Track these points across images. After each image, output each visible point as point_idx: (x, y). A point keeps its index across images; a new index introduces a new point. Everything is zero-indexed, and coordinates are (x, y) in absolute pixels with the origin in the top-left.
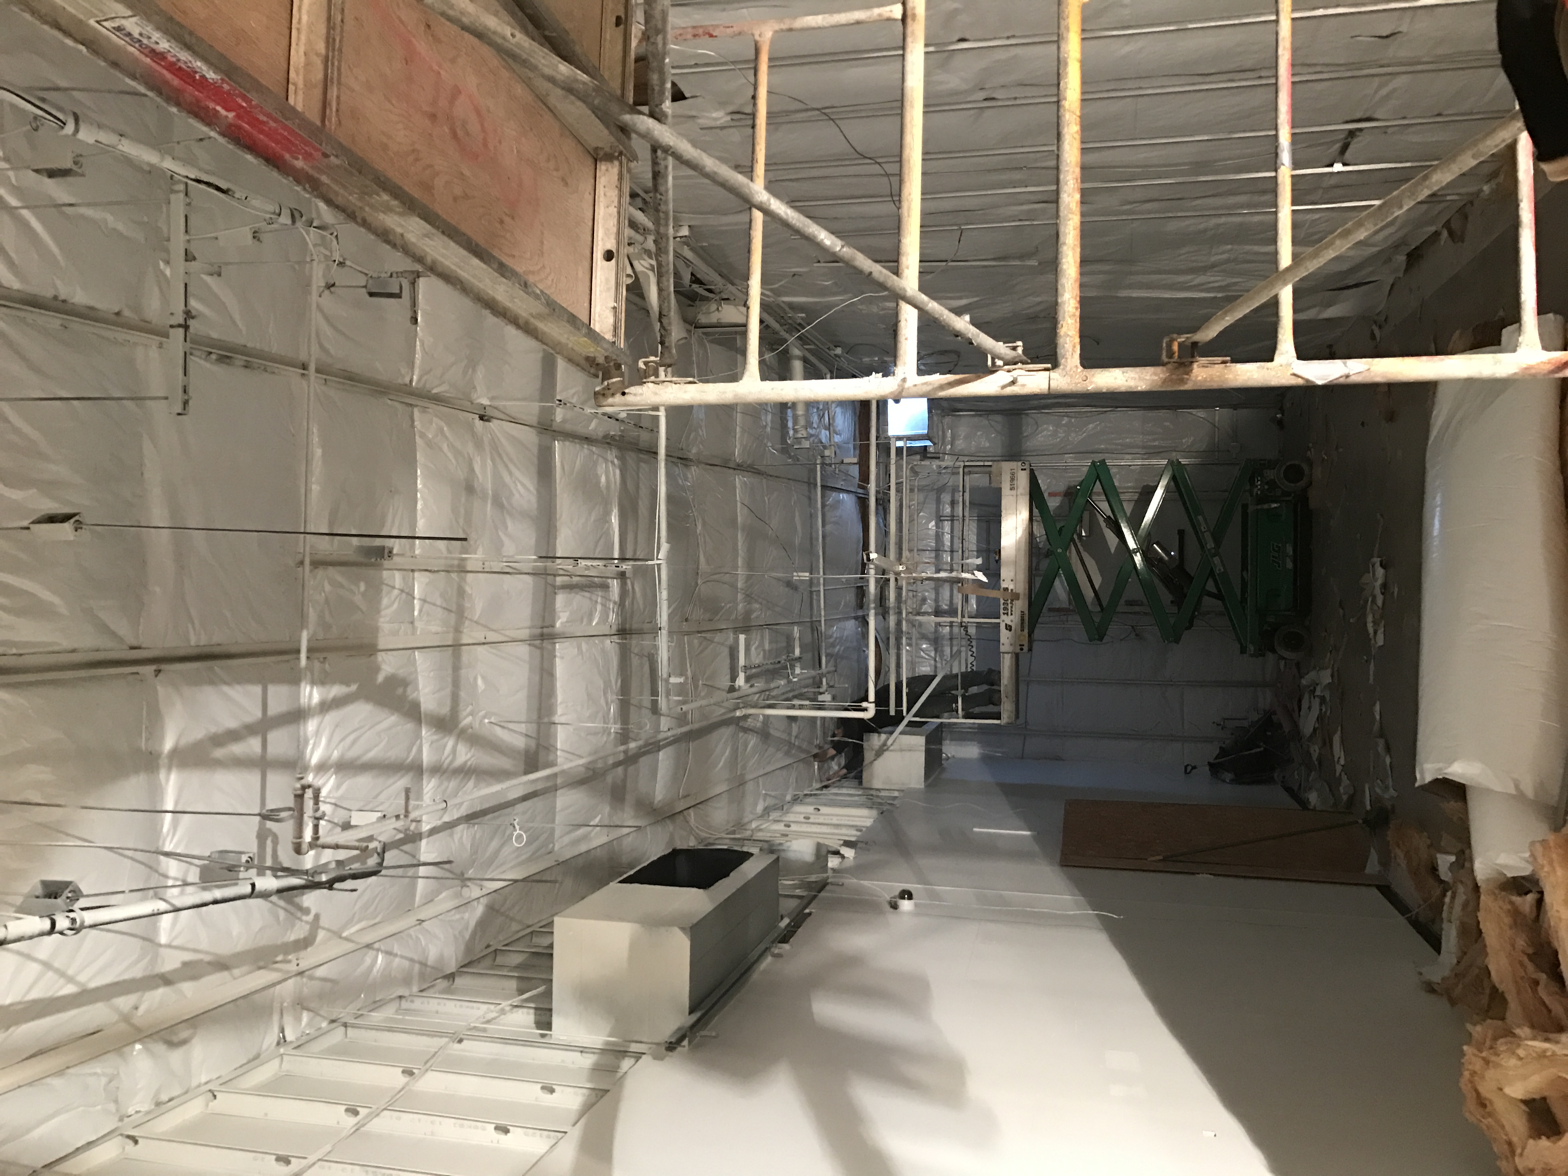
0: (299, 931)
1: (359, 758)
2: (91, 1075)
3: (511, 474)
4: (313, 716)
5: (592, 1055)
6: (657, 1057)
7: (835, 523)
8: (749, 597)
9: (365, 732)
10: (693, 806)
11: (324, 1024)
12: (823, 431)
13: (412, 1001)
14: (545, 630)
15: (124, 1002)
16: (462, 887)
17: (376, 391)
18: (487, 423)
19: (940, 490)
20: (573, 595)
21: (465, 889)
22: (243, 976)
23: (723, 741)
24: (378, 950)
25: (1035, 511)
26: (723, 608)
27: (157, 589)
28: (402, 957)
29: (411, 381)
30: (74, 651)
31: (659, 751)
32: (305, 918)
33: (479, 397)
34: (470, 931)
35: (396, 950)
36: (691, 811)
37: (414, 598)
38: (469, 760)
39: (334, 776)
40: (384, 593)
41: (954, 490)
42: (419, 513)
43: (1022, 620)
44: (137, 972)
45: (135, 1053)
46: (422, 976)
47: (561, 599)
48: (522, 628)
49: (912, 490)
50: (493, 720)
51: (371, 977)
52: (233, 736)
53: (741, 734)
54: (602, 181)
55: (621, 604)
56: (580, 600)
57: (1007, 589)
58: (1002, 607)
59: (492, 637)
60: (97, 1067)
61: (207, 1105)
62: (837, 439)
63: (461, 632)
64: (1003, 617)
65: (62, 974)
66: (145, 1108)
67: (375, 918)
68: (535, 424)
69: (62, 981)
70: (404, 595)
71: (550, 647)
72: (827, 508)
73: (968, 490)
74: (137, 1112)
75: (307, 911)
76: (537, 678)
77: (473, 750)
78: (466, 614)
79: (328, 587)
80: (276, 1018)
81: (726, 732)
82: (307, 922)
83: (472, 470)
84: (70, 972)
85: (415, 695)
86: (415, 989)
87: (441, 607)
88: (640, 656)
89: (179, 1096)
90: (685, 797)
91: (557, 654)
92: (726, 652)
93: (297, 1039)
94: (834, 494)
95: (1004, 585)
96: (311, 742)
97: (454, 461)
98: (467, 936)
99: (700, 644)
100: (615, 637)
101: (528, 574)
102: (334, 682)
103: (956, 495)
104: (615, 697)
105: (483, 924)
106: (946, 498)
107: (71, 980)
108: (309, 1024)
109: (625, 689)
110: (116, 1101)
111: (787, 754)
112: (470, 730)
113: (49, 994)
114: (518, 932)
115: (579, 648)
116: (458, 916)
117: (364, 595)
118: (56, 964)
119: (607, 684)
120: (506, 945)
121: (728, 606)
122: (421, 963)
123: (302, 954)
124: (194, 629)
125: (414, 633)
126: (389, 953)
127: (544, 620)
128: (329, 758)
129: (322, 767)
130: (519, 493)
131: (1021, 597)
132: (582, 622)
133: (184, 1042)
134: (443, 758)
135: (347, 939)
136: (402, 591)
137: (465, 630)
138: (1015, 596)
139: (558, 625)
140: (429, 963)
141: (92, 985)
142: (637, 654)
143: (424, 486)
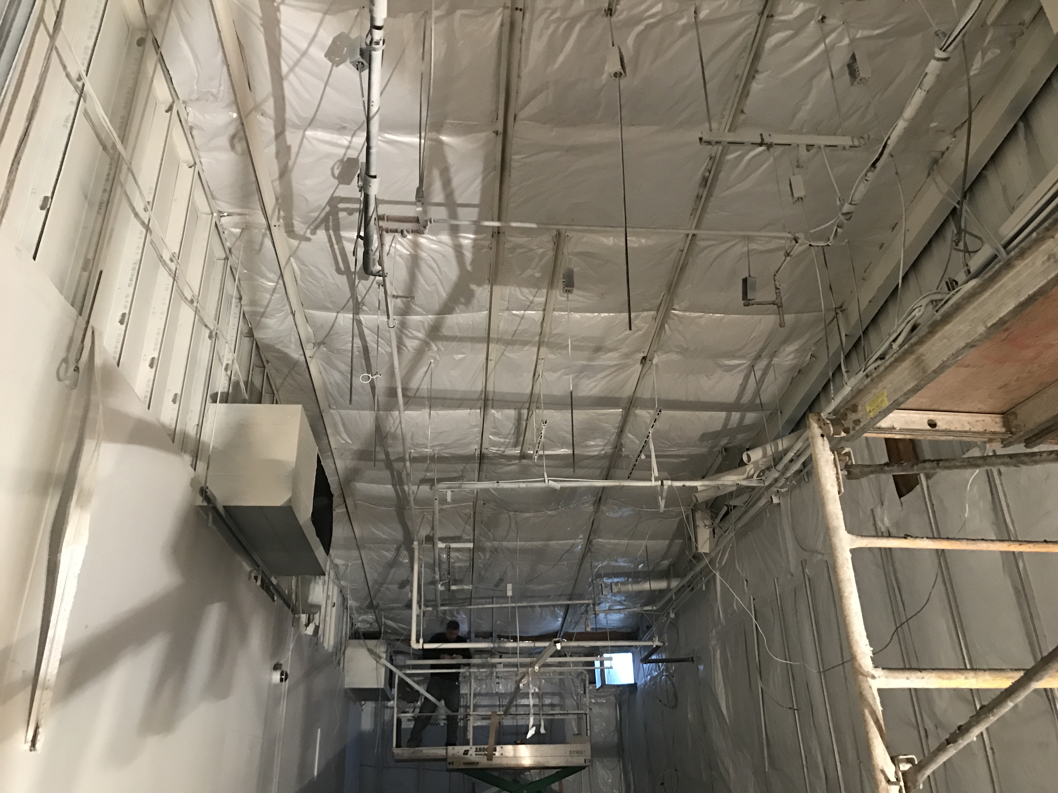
0: (299, 227)
1: (419, 270)
2: (220, 81)
3: (603, 378)
4: (452, 240)
5: (195, 432)
6: (193, 482)
7: (541, 614)
8: (495, 551)
9: (436, 274)
10: (348, 511)
11: (228, 244)
12: (608, 605)
13: (237, 306)
14: (490, 402)
15: (270, 107)
16: (314, 343)
17: (671, 285)
18: (640, 362)
19: (561, 695)
20: (513, 421)
21: (312, 345)
22: (274, 188)
23: (392, 532)
24: (277, 283)
25: (554, 771)
26: (490, 531)
27: (553, 134)
28: (270, 300)
29: (675, 309)
30: (519, 76)
31: (393, 485)
32: (309, 231)
33: (658, 355)
34: (281, 349)
35: (276, 295)
36: (345, 510)
37: (525, 311)
38: (406, 347)
39: (408, 253)
40: (532, 289)
41: (562, 707)
42: (584, 314)
43: (472, 763)
44: (289, 115)
45: (230, 113)
46: (254, 314)
47: (512, 413)
48: (494, 385)
49: (561, 673)
50: (432, 365)
51: (258, 278)
52: (447, 183)
53: (395, 546)
54: (987, 418)
55: (503, 456)
56: (510, 426)
57: (495, 750)
58: (482, 747)
59: (491, 364)
60: (225, 87)
61: (184, 162)
62: (602, 616)
63: (497, 343)
64: (474, 748)
65: (296, 64)
66: (190, 119)
67: (301, 281)
68: (635, 396)
69: (291, 63)
70: (529, 303)
71: (479, 405)
72: (552, 608)
73: (562, 717)
74: (188, 114)
75: (313, 232)
76: (458, 396)
77: (412, 351)
78: (509, 346)
79: (541, 251)
80: (238, 210)
81: (399, 535)
82: (305, 233)
83: (611, 350)
84: (297, 69)
85: (458, 311)
86: (245, 308)
87: (516, 330)
88: (463, 471)
89: (194, 142)
90: (355, 506)
91: (472, 411)
92: (458, 534)
93: (222, 225)
94: (562, 614)
95: (498, 748)
96: (434, 238)
97: (616, 339)
98: (278, 347)
99: (466, 514)
100: (479, 452)
101: (532, 390)
102: (474, 254)
103: (559, 708)
104: (436, 452)
105: (285, 358)
106: (556, 700)
107: (291, 69)
108: (232, 234)
109: (441, 459)
110: (198, 100)
111: (376, 582)
112: (427, 349)
113: (283, 55)
114: (275, 384)
115: (476, 426)
116: (293, 340)
117: (533, 276)
118: (304, 60)
119: (447, 446)
120: (267, 376)
121: (490, 535)
122: (264, 313)
123: (283, 230)
124: (522, 158)
125: (502, 311)
126: (274, 290)
127: (497, 401)
128: (422, 250)
129: (416, 245)
130: (590, 383)
131: (490, 762)
132: (493, 428)
133: (233, 146)
134: (411, 330)
135: (289, 259)
136: (532, 302)
137: (498, 346)
138: (490, 757)
139: (493, 411)
140: (263, 320)
141: (286, 84)
142: (465, 468)
143: (603, 318)
